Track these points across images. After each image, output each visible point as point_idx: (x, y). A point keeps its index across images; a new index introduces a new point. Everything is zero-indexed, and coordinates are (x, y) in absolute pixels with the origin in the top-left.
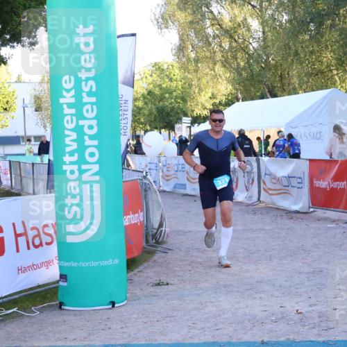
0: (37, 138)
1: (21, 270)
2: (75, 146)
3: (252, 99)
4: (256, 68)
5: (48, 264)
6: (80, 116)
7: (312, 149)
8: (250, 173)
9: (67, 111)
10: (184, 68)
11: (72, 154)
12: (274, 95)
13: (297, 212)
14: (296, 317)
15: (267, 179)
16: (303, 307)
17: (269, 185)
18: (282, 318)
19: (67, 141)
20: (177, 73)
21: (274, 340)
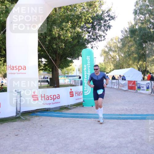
0: (79, 76)
1: (76, 99)
2: (86, 77)
3: (117, 69)
4: (118, 64)
5: (81, 99)
6: (87, 72)
7: (128, 79)
8: (117, 83)
9: (85, 71)
10: (105, 64)
11: (86, 79)
12: (121, 69)
13: (126, 90)
14: (126, 110)
15: (120, 84)
16: (127, 108)
17: (121, 85)
18: (123, 110)
19: (85, 76)
20: (104, 64)
21: (122, 114)
